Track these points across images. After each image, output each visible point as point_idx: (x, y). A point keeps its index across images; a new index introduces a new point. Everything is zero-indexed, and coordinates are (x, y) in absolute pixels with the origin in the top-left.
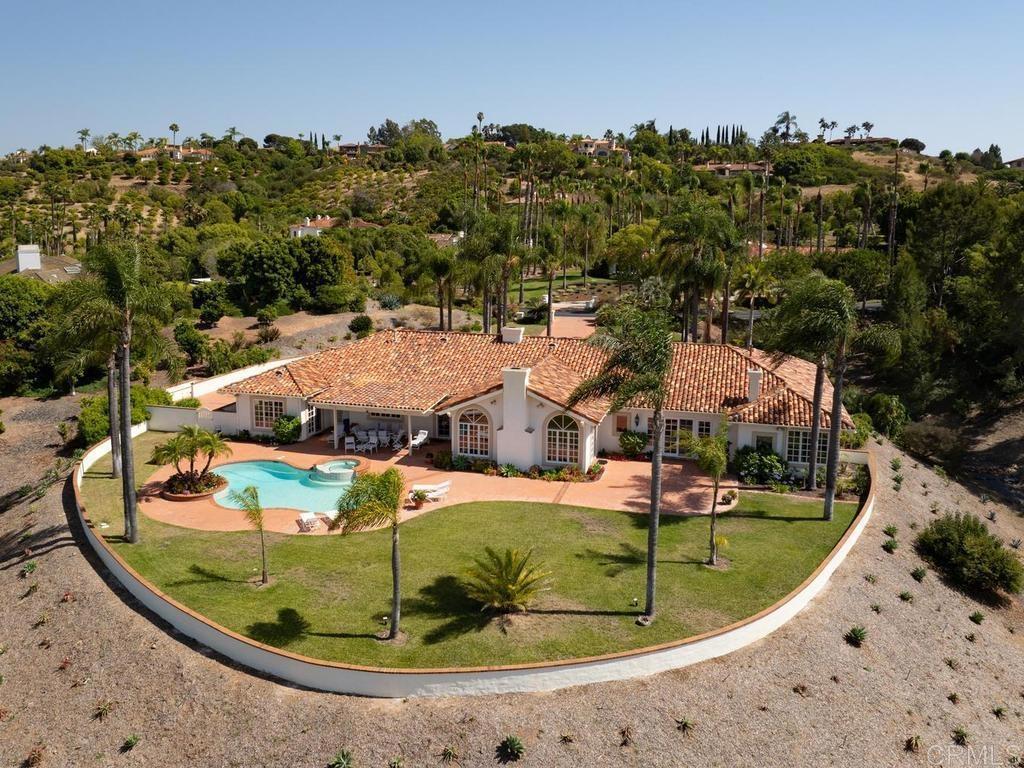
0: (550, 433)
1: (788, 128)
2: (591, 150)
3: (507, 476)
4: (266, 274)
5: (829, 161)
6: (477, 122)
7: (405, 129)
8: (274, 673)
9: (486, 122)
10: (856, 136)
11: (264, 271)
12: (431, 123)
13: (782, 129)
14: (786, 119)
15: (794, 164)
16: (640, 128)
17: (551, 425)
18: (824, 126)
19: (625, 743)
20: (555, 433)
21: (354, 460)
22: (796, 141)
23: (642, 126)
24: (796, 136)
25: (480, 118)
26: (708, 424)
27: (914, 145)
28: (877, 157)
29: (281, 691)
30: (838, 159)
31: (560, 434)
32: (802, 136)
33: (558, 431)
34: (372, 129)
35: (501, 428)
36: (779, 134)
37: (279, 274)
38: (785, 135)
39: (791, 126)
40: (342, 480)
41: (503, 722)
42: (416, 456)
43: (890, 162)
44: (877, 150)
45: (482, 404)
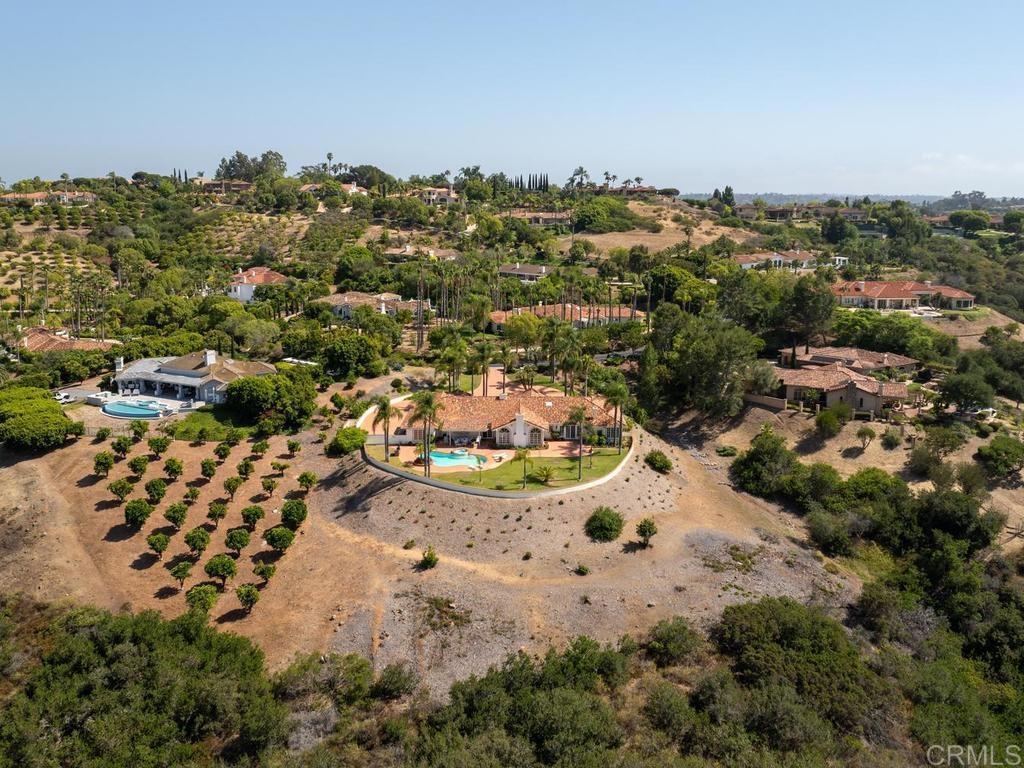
0: (531, 434)
1: (582, 179)
2: (434, 197)
6: (327, 161)
7: (254, 160)
9: (335, 161)
10: (630, 187)
12: (276, 154)
13: (578, 179)
14: (580, 171)
16: (467, 172)
18: (608, 178)
20: (533, 435)
21: (464, 449)
22: (588, 189)
23: (468, 170)
24: (588, 185)
25: (330, 157)
27: (671, 193)
28: (645, 206)
30: (619, 210)
31: (535, 434)
32: (592, 185)
34: (224, 161)
35: (515, 434)
36: (575, 184)
37: (352, 359)
38: (580, 184)
39: (584, 177)
41: (558, 499)
42: (482, 446)
43: (654, 212)
44: (645, 199)
45: (508, 426)
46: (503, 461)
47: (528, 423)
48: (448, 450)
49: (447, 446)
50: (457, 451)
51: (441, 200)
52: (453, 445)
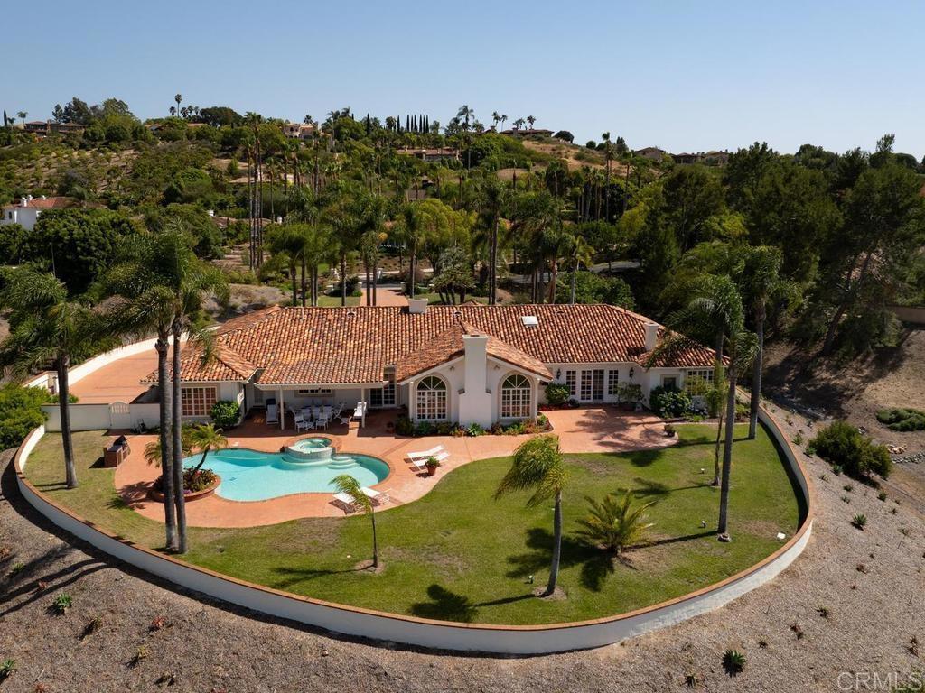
0: (504, 392)
1: (467, 119)
2: (298, 134)
3: (475, 436)
4: (81, 257)
5: (507, 148)
7: (94, 108)
8: (483, 650)
10: (522, 128)
11: (77, 254)
12: (121, 103)
13: (463, 120)
14: (465, 111)
15: (481, 151)
16: (336, 115)
17: (506, 384)
18: (497, 118)
19: (800, 636)
20: (509, 392)
21: (319, 438)
22: (474, 131)
23: (338, 113)
24: (474, 127)
25: (178, 99)
26: (616, 372)
27: (565, 136)
28: (541, 145)
29: (504, 664)
30: (514, 147)
31: (514, 392)
32: (478, 126)
33: (511, 390)
34: (58, 108)
35: (462, 391)
36: (460, 124)
37: (94, 256)
38: (465, 125)
39: (470, 117)
40: (324, 458)
41: (712, 642)
42: (371, 427)
43: (553, 150)
44: (540, 140)
45: (442, 371)
46: (440, 473)
47: (496, 361)
48: (274, 443)
49: (272, 430)
50: (300, 445)
51: (305, 137)
52: (291, 428)
